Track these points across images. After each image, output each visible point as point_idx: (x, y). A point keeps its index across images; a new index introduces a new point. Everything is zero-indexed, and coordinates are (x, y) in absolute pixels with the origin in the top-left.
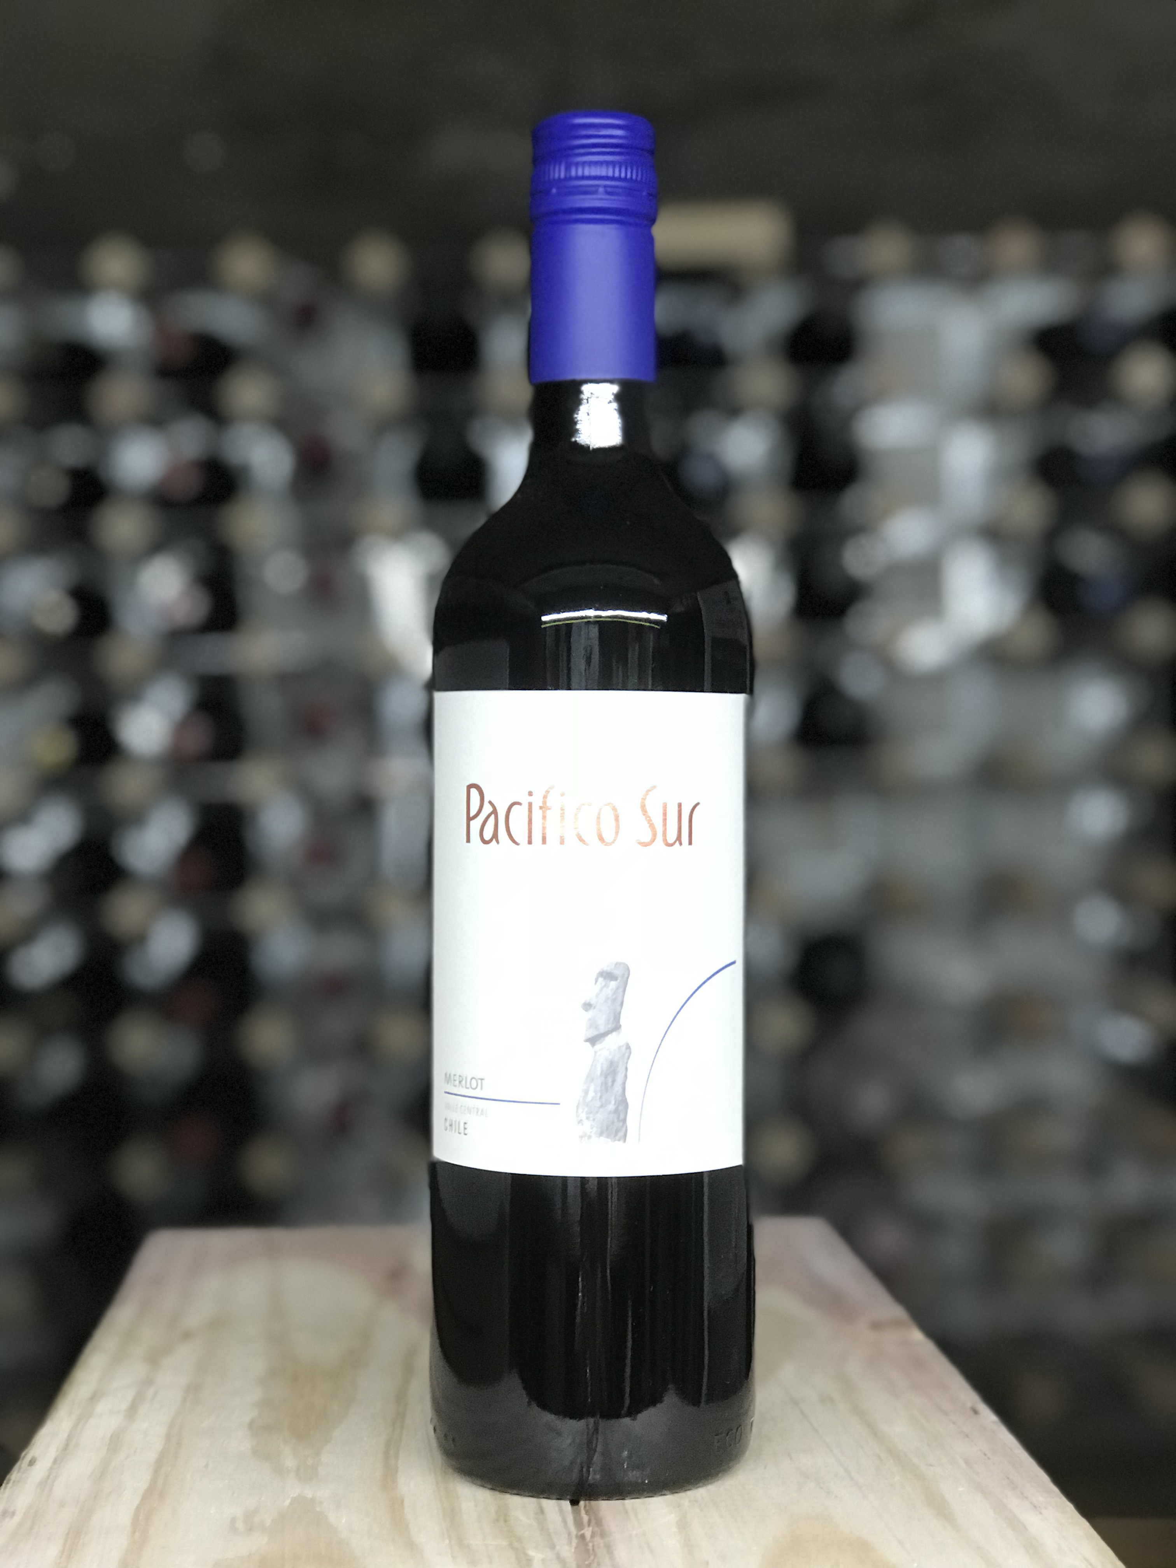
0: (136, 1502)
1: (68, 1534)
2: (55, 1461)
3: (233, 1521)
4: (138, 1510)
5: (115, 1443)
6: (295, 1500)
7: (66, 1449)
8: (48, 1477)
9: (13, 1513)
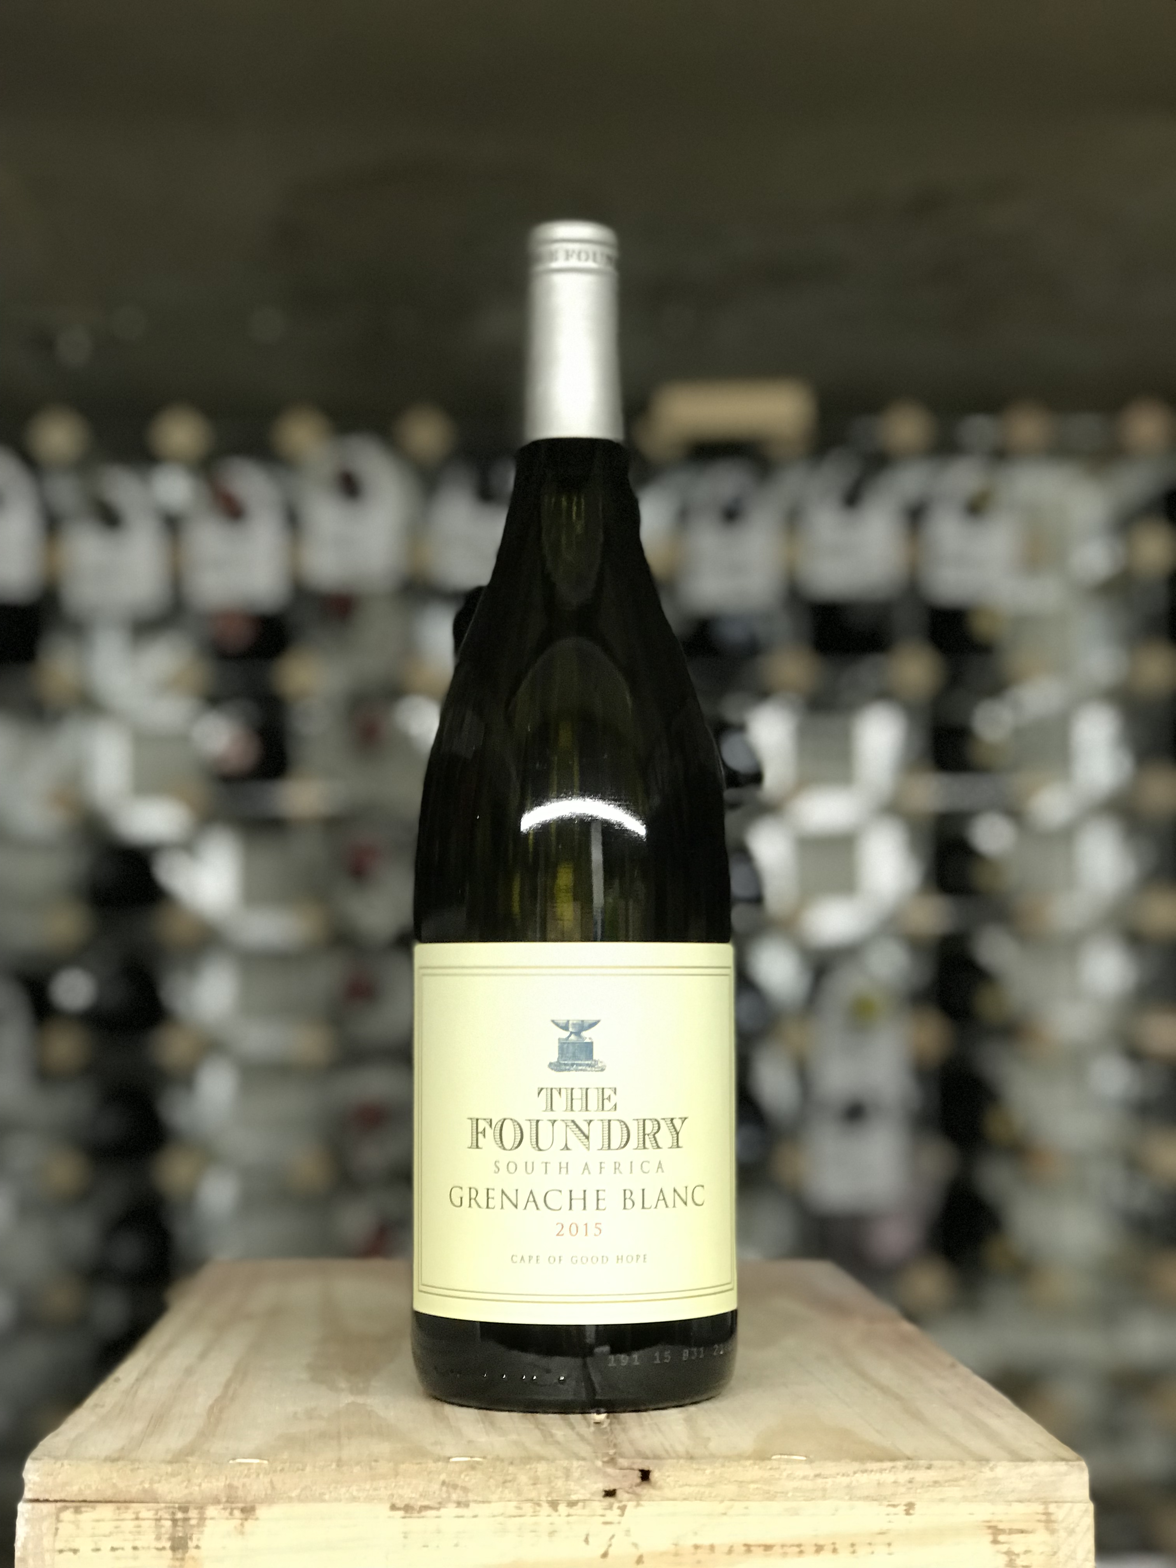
0: (210, 1402)
1: (152, 1417)
2: (137, 1380)
3: (296, 1413)
4: (212, 1407)
5: (189, 1371)
6: (348, 1404)
7: (147, 1373)
8: (132, 1387)
9: (103, 1406)
